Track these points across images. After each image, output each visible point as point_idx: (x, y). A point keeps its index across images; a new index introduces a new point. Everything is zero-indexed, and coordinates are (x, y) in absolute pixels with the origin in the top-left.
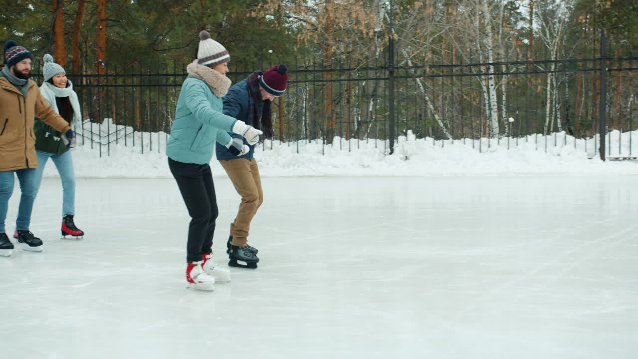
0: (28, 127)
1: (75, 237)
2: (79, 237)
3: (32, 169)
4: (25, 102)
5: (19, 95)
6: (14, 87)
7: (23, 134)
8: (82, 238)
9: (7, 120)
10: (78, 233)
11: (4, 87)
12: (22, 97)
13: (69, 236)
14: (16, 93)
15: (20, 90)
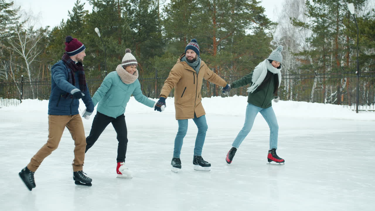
0: (198, 92)
1: (278, 163)
2: (281, 163)
3: (199, 118)
4: (197, 77)
5: (194, 73)
6: (191, 68)
7: (195, 97)
8: (284, 164)
9: (186, 88)
10: (280, 161)
11: (185, 68)
12: (196, 74)
13: (273, 162)
14: (193, 71)
15: (195, 69)
